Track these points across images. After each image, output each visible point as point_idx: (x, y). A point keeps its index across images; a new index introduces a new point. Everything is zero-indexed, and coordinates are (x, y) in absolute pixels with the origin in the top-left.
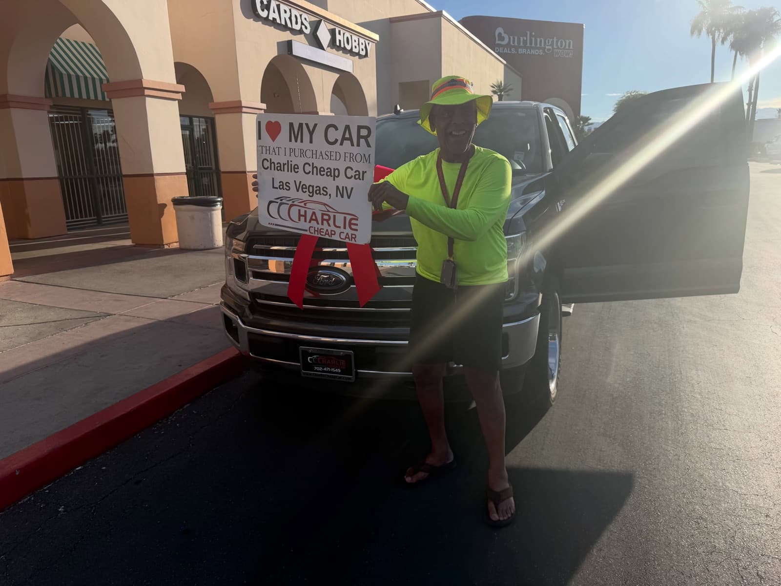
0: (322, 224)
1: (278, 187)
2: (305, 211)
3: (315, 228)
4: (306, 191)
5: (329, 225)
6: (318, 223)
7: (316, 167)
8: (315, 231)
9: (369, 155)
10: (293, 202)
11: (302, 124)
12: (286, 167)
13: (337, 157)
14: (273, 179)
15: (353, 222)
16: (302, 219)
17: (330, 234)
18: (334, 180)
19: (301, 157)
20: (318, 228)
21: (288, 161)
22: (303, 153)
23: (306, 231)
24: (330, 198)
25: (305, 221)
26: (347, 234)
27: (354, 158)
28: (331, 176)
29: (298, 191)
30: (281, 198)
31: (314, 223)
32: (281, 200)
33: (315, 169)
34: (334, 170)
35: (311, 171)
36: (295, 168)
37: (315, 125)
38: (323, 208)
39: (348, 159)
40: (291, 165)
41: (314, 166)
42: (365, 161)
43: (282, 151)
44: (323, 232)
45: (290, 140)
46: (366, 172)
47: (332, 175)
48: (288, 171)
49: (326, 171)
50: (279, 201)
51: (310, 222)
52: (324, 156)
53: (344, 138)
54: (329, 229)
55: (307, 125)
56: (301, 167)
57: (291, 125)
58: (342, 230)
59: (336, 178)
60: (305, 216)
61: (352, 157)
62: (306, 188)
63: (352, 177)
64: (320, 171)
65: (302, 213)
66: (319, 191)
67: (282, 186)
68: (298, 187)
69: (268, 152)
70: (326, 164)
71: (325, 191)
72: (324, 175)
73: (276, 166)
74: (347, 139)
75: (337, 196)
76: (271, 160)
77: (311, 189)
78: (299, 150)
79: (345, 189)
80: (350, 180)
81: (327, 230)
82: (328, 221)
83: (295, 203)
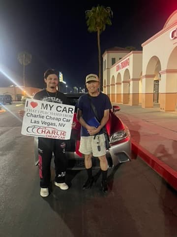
0: (52, 134)
1: (33, 122)
6: (50, 134)
7: (52, 118)
8: (48, 136)
9: (72, 116)
11: (48, 104)
12: (38, 116)
13: (61, 115)
14: (31, 120)
15: (64, 133)
16: (43, 133)
24: (56, 126)
27: (67, 116)
31: (48, 134)
34: (59, 119)
35: (49, 118)
36: (43, 117)
38: (53, 129)
39: (64, 116)
40: (41, 116)
43: (37, 112)
44: (52, 137)
46: (70, 120)
52: (55, 114)
53: (63, 110)
56: (45, 117)
57: (43, 104)
58: (60, 135)
60: (45, 132)
62: (46, 123)
65: (44, 131)
66: (52, 124)
67: (35, 122)
68: (43, 123)
69: (30, 111)
70: (56, 117)
71: (54, 124)
72: (55, 120)
73: (34, 116)
74: (65, 111)
75: (59, 126)
76: (31, 114)
77: (49, 124)
78: (45, 112)
79: (62, 124)
80: (64, 122)
81: (54, 136)
82: (54, 133)
83: (41, 128)
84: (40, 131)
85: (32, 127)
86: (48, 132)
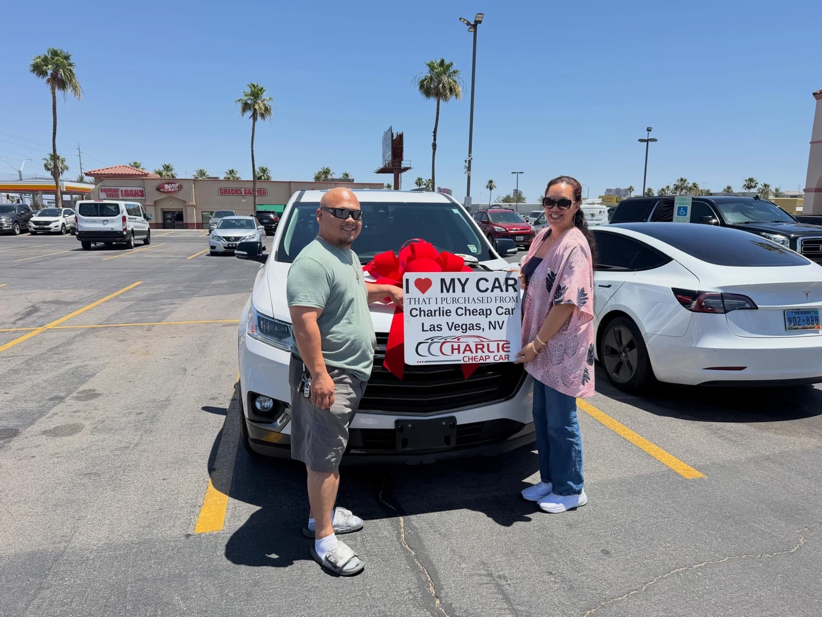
0: (476, 352)
1: (429, 330)
2: (459, 346)
3: (469, 357)
4: (459, 329)
5: (483, 352)
6: (472, 352)
7: (469, 310)
8: (469, 359)
9: (517, 297)
10: (446, 339)
11: (454, 279)
12: (437, 313)
13: (489, 300)
14: (423, 324)
15: (505, 346)
16: (456, 352)
17: (484, 359)
18: (487, 317)
19: (453, 303)
21: (440, 308)
22: (455, 300)
23: (460, 360)
24: (483, 331)
25: (459, 353)
26: (501, 356)
27: (504, 300)
28: (484, 315)
29: (450, 330)
30: (432, 339)
31: (468, 354)
33: (468, 312)
35: (464, 313)
36: (448, 313)
37: (467, 280)
38: (477, 340)
39: (498, 301)
40: (443, 311)
41: (467, 309)
42: (513, 301)
43: (433, 301)
44: (478, 359)
45: (442, 291)
46: (514, 309)
47: (485, 313)
48: (440, 315)
49: (479, 311)
50: (430, 341)
51: (464, 353)
52: (476, 301)
53: (494, 287)
54: (484, 355)
55: (459, 280)
56: (454, 311)
57: (443, 281)
58: (496, 353)
59: (488, 316)
60: (459, 349)
61: (502, 299)
62: (459, 327)
63: (503, 313)
64: (474, 312)
65: (456, 346)
67: (433, 328)
68: (450, 327)
69: (417, 303)
70: (478, 306)
71: (478, 327)
72: (477, 314)
73: (426, 313)
74: (497, 287)
75: (490, 329)
76: (420, 308)
77: (464, 327)
78: (452, 299)
79: (497, 323)
80: (501, 316)
81: (482, 356)
82: (481, 349)
83: (448, 340)
84: (447, 348)
85: (428, 342)
86: (466, 348)
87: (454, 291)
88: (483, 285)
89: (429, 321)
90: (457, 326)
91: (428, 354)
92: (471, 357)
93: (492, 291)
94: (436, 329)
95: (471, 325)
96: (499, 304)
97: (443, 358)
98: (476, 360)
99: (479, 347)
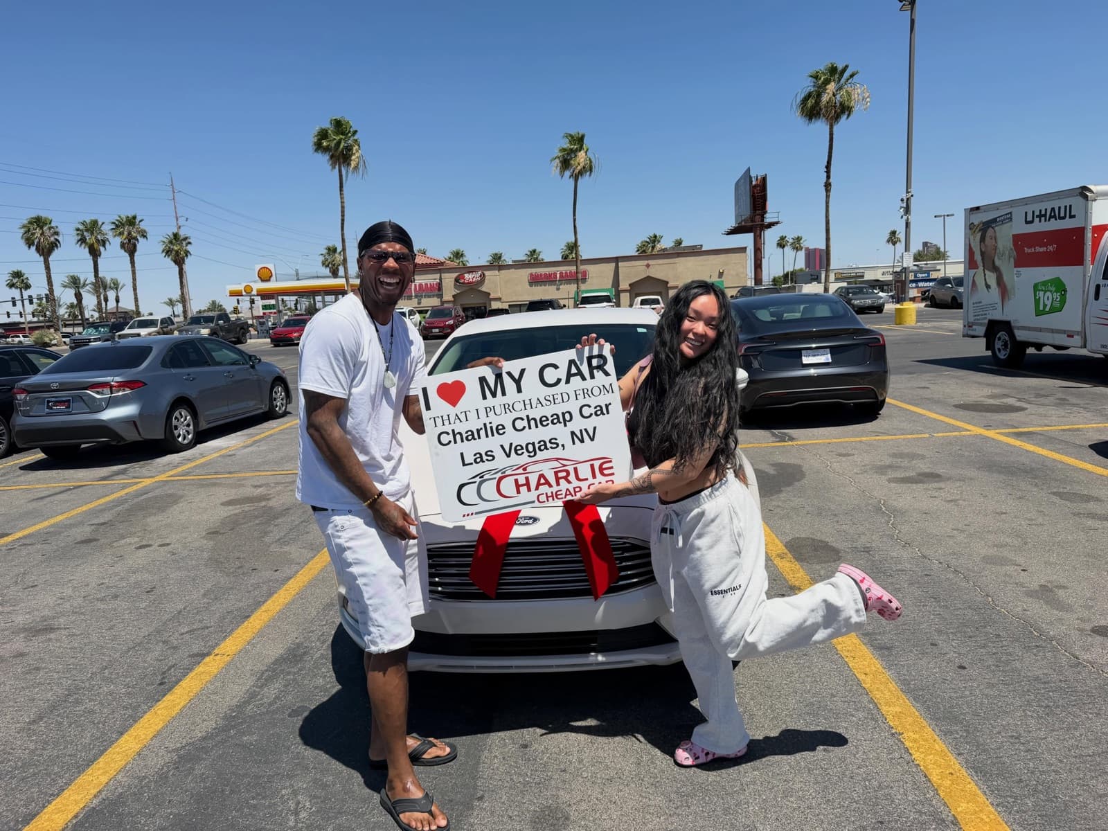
0: (558, 484)
1: (473, 462)
2: (527, 479)
3: (546, 494)
4: (523, 453)
5: (569, 482)
6: (550, 486)
7: (535, 419)
8: (547, 497)
9: (611, 384)
10: (504, 472)
11: (501, 374)
12: (482, 433)
13: (565, 398)
14: (462, 454)
15: (605, 466)
16: (523, 489)
17: (573, 493)
18: (565, 425)
19: (506, 413)
20: (552, 493)
21: (485, 425)
22: (508, 408)
24: (564, 449)
25: (529, 490)
27: (590, 393)
28: (560, 423)
29: (508, 456)
30: (481, 475)
31: (544, 489)
32: (482, 477)
33: (532, 423)
34: (563, 414)
35: (527, 425)
36: (500, 429)
37: (523, 371)
38: (556, 464)
39: (581, 397)
40: (491, 428)
41: (530, 418)
42: (606, 392)
43: (472, 415)
44: (561, 494)
45: (484, 397)
46: (610, 404)
47: (561, 420)
48: (487, 436)
49: (550, 419)
50: (478, 480)
51: (537, 489)
52: (544, 402)
53: (569, 375)
54: (571, 487)
55: (509, 374)
56: (509, 426)
57: (483, 380)
58: (591, 480)
59: (567, 423)
60: (527, 484)
61: (586, 393)
62: (522, 448)
63: (591, 415)
64: (542, 421)
65: (522, 480)
66: (544, 446)
67: (479, 458)
68: (508, 452)
69: (446, 422)
70: (548, 411)
71: (554, 443)
72: (548, 424)
73: (465, 436)
74: (575, 375)
75: (574, 443)
76: (453, 431)
77: (530, 447)
78: (502, 406)
79: (584, 432)
80: (589, 419)
81: (567, 490)
82: (566, 478)
83: (507, 473)
84: (508, 486)
85: (475, 482)
86: (539, 480)
87: (504, 394)
88: (550, 375)
89: (470, 448)
90: (519, 448)
91: (478, 500)
92: (550, 494)
93: (568, 382)
94: (484, 460)
95: (542, 443)
96: (582, 401)
97: (504, 502)
98: (559, 497)
99: (560, 475)
